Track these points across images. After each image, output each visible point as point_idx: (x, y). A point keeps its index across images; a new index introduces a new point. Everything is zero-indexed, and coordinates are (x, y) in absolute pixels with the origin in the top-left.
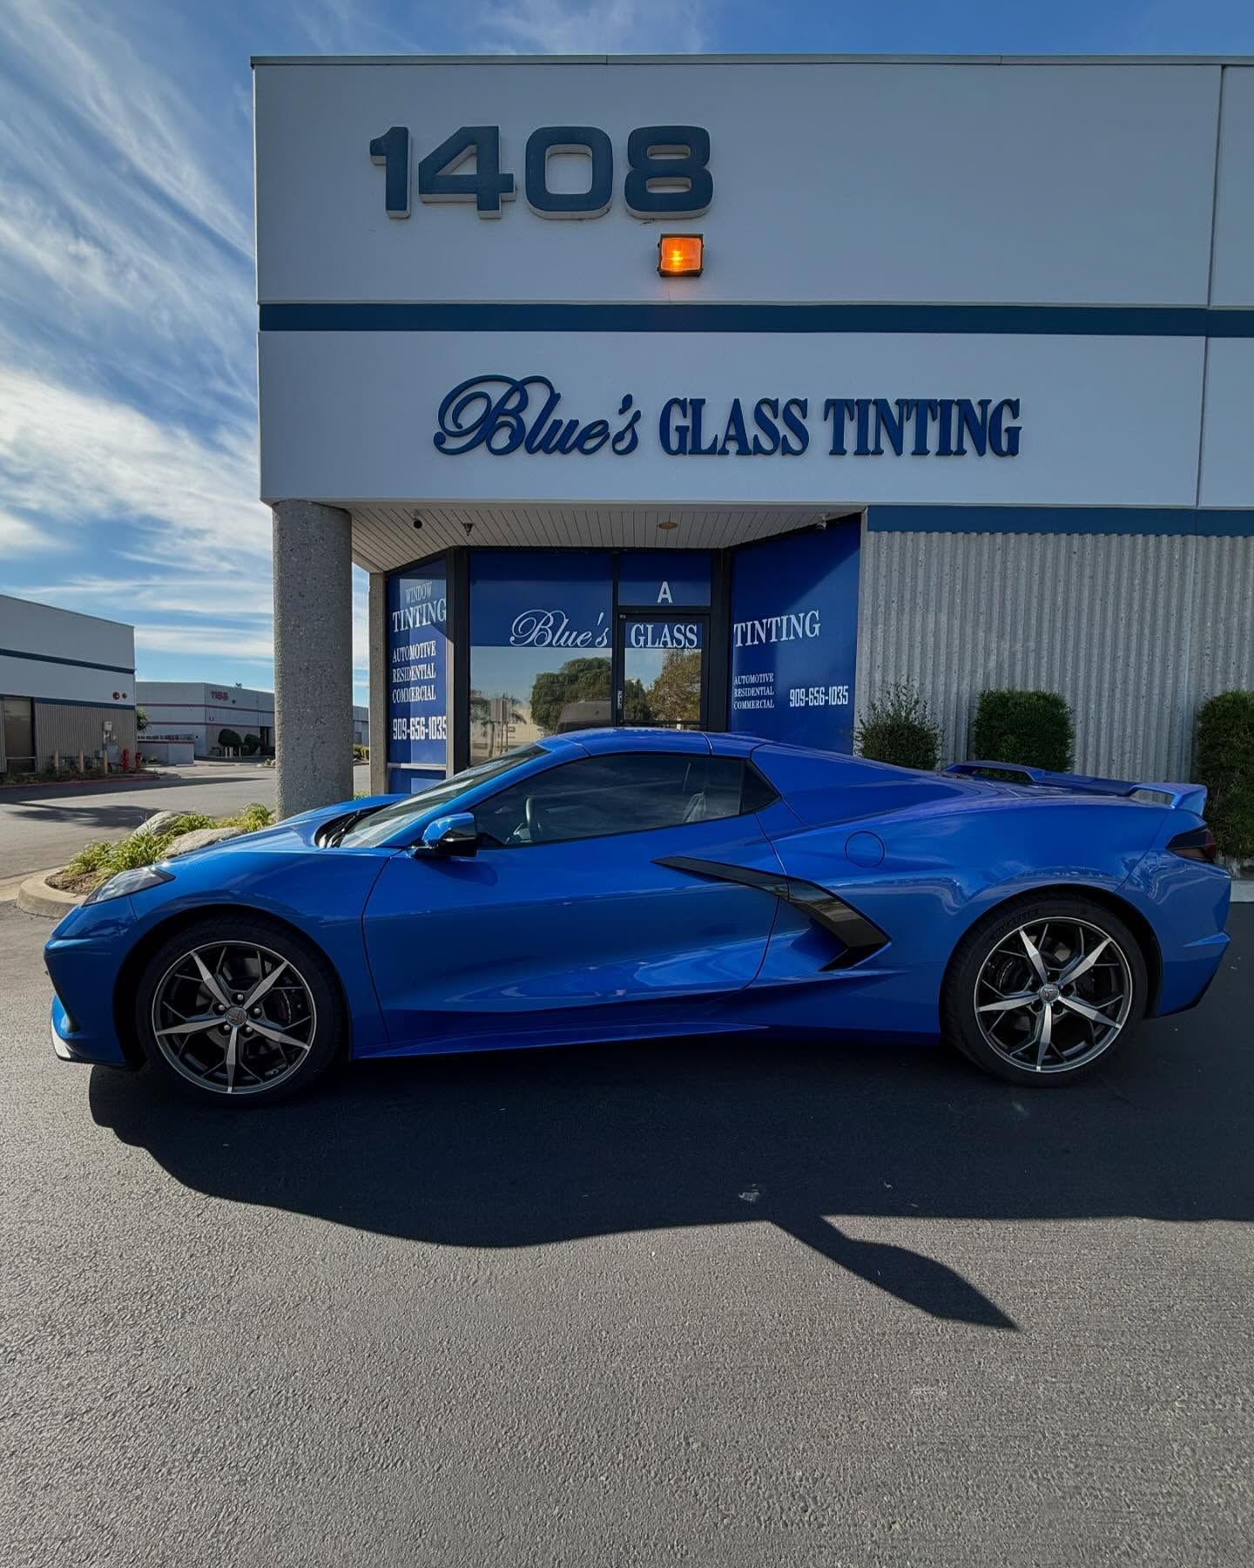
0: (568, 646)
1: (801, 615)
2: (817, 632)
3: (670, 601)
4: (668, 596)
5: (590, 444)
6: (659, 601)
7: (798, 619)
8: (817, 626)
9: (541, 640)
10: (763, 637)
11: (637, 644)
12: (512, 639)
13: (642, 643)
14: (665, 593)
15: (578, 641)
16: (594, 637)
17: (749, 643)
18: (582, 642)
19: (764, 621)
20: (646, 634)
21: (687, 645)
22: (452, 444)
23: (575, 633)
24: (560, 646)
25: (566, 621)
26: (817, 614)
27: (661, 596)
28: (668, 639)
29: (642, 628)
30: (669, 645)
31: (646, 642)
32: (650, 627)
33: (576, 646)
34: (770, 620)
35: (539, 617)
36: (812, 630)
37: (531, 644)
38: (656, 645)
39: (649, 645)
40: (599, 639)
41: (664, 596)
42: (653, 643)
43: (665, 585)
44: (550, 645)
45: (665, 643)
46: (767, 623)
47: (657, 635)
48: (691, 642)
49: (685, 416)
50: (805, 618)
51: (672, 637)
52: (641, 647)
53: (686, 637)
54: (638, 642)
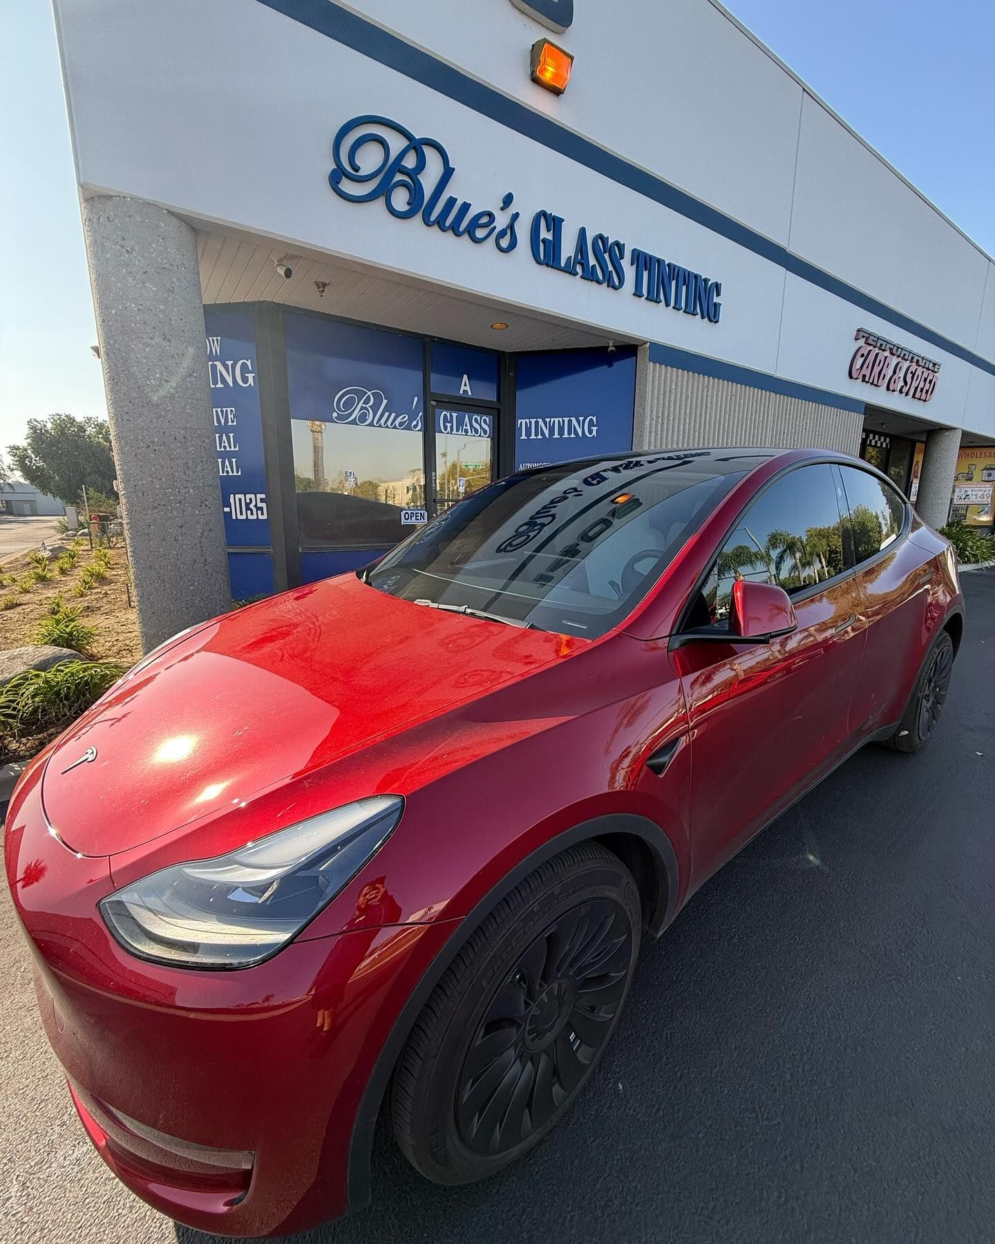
0: (387, 427)
1: (581, 419)
2: (594, 433)
3: (470, 394)
4: (468, 388)
5: (480, 233)
6: (461, 392)
7: (578, 422)
8: (595, 429)
9: (363, 418)
10: (547, 432)
11: (446, 430)
12: (335, 415)
13: (449, 429)
14: (466, 386)
15: (397, 422)
16: (411, 420)
17: (533, 437)
18: (401, 424)
19: (548, 420)
20: (451, 422)
21: (482, 434)
22: (347, 186)
23: (393, 415)
24: (380, 426)
25: (385, 402)
26: (594, 419)
27: (463, 388)
28: (468, 428)
29: (448, 415)
30: (469, 433)
31: (452, 430)
32: (455, 415)
33: (395, 427)
34: (552, 420)
35: (360, 395)
36: (590, 432)
37: (353, 422)
38: (460, 433)
39: (455, 432)
40: (414, 423)
41: (466, 388)
42: (458, 431)
43: (465, 377)
44: (371, 424)
45: (466, 431)
46: (550, 421)
47: (460, 423)
48: (485, 432)
49: (548, 231)
50: (584, 421)
51: (472, 426)
52: (448, 433)
53: (481, 427)
54: (446, 428)
